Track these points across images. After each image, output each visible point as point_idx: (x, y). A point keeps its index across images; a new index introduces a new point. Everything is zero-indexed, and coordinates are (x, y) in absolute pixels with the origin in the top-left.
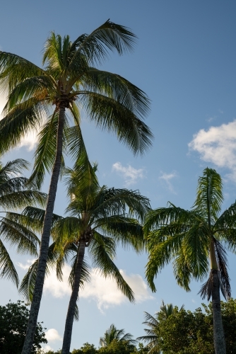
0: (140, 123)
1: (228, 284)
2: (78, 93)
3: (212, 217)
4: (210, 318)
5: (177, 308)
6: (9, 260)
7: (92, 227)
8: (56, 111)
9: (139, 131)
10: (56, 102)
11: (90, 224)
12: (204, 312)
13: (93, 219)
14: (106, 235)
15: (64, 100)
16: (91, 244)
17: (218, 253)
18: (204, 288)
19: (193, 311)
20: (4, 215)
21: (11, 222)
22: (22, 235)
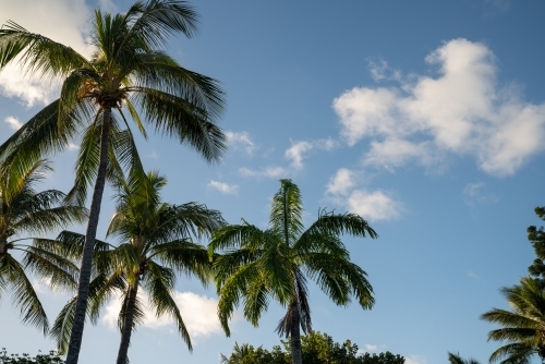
0: (210, 126)
1: (309, 318)
2: (127, 89)
3: (291, 239)
4: (290, 357)
5: (252, 348)
6: (37, 300)
7: (148, 255)
8: (100, 111)
9: (209, 135)
10: (99, 101)
11: (145, 253)
12: (283, 350)
13: (148, 246)
14: (166, 264)
15: (110, 99)
16: (147, 277)
17: (298, 282)
18: (282, 324)
19: (270, 350)
20: (31, 243)
21: (40, 250)
22: (56, 267)
